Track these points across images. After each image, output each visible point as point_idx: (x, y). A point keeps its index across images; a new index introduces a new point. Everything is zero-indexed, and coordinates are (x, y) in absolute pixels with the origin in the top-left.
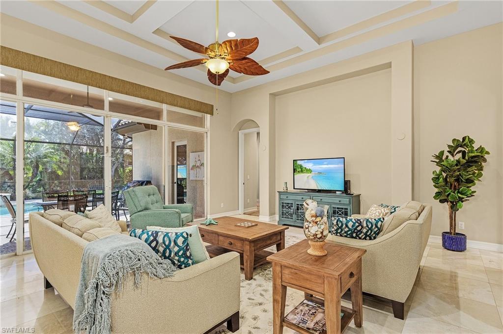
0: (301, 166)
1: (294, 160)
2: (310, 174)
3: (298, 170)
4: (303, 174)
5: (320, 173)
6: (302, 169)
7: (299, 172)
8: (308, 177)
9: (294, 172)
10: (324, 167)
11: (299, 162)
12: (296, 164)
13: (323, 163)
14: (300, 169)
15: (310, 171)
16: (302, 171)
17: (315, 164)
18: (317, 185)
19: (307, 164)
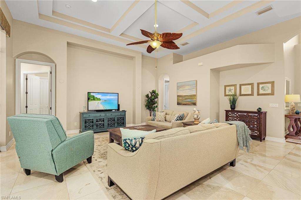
0: (93, 96)
1: (88, 93)
2: (99, 101)
3: (91, 99)
4: (95, 101)
5: (105, 101)
6: (94, 98)
7: (92, 100)
8: (98, 103)
9: (88, 100)
10: (108, 97)
11: (92, 94)
12: (90, 95)
13: (107, 95)
14: (93, 98)
15: (99, 99)
16: (94, 99)
17: (102, 96)
18: (103, 107)
19: (97, 95)
